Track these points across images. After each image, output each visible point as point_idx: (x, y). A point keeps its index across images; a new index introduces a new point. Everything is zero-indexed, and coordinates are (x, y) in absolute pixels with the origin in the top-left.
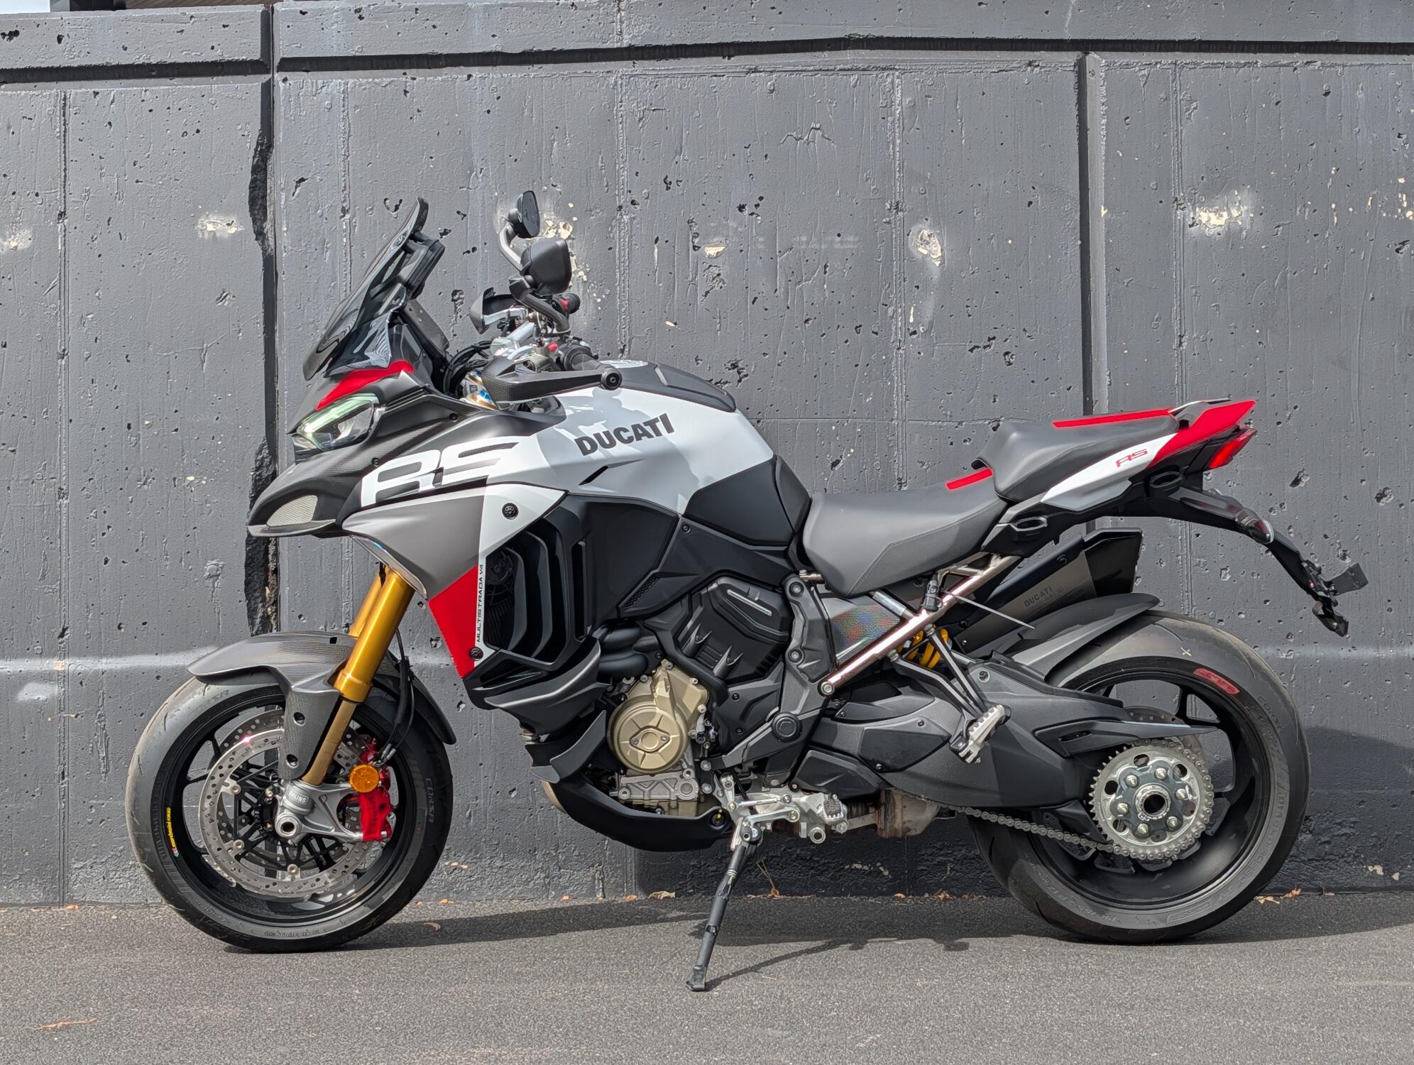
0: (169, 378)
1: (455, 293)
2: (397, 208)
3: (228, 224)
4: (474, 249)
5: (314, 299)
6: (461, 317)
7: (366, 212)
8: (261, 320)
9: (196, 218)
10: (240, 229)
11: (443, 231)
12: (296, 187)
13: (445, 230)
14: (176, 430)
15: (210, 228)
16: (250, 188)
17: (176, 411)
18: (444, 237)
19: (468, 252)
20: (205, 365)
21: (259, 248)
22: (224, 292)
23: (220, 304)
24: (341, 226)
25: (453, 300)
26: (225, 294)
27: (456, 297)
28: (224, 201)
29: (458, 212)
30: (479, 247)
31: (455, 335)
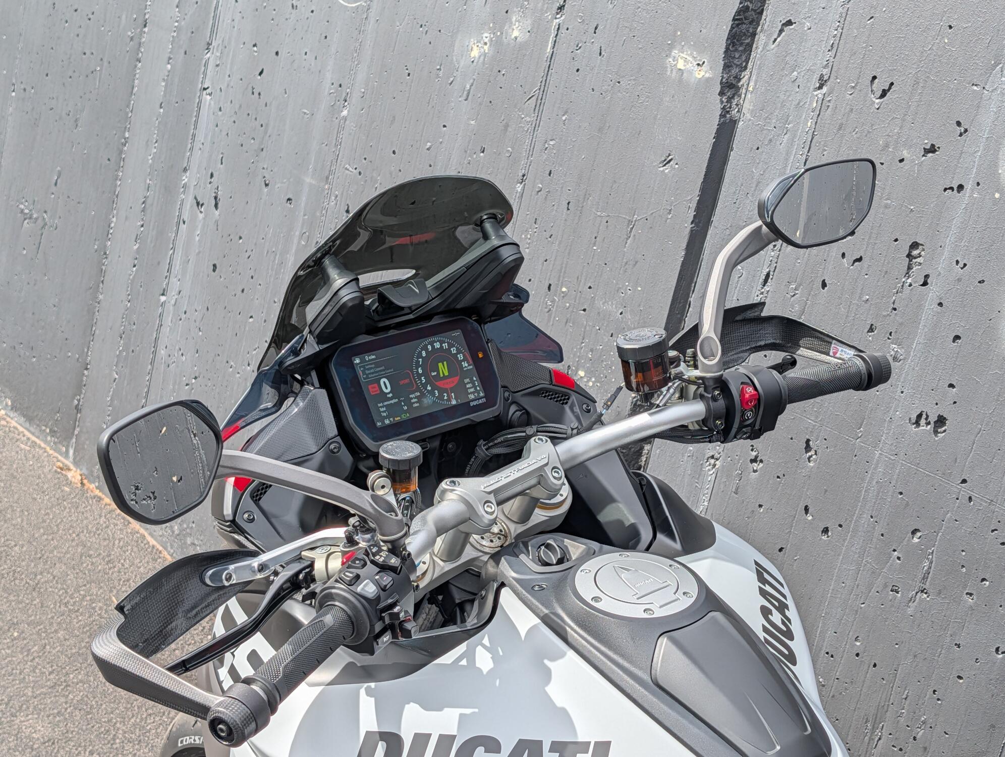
0: (594, 244)
1: (915, 245)
2: (884, 94)
3: (698, 65)
4: (961, 187)
5: (753, 196)
6: (910, 285)
7: (846, 90)
8: (694, 205)
9: (671, 47)
10: (707, 75)
11: (928, 147)
12: (781, 31)
13: (933, 146)
14: (584, 310)
15: (681, 65)
16: (734, 20)
17: (590, 288)
18: (930, 155)
19: (952, 189)
20: (629, 241)
21: (719, 106)
22: (669, 155)
23: (662, 169)
24: (811, 103)
25: (909, 256)
26: (670, 158)
27: (915, 253)
28: (704, 31)
29: (959, 124)
30: (968, 187)
31: (895, 309)
